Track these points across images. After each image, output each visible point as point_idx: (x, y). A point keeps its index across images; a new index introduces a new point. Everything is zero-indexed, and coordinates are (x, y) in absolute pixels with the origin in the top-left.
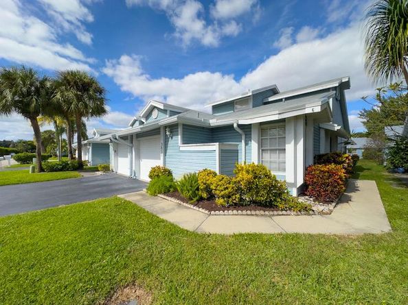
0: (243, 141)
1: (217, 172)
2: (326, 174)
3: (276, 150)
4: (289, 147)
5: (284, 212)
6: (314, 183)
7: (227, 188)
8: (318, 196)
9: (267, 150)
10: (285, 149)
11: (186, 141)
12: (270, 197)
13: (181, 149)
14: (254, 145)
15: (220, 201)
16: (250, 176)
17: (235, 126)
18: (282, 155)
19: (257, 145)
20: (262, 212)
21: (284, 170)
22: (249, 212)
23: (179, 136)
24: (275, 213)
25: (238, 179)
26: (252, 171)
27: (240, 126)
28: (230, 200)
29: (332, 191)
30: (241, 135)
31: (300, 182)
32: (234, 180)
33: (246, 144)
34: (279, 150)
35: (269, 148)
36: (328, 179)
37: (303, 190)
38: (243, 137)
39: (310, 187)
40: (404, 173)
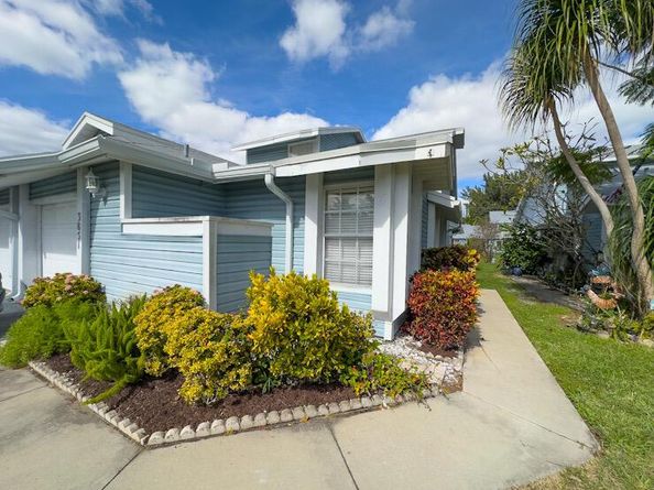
0: (288, 218)
1: (206, 295)
2: (450, 293)
3: (354, 239)
4: (381, 234)
5: (366, 402)
6: (425, 312)
7: (209, 353)
8: (433, 338)
9: (337, 239)
10: (371, 239)
11: (140, 210)
12: (333, 365)
13: (127, 230)
14: (310, 227)
15: (190, 391)
16: (277, 316)
17: (268, 180)
18: (365, 250)
19: (315, 227)
20: (310, 411)
21: (369, 282)
22: (273, 417)
23: (122, 197)
24: (345, 406)
25: (247, 322)
26: (286, 301)
27: (278, 181)
28: (223, 383)
29: (459, 328)
30: (284, 204)
31: (399, 308)
32: (236, 324)
33: (295, 225)
34: (360, 239)
35: (339, 234)
36: (451, 304)
37: (404, 325)
38: (289, 209)
39: (418, 319)
40: (520, 275)
